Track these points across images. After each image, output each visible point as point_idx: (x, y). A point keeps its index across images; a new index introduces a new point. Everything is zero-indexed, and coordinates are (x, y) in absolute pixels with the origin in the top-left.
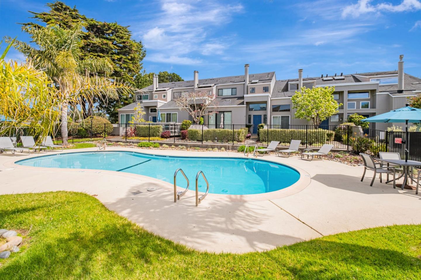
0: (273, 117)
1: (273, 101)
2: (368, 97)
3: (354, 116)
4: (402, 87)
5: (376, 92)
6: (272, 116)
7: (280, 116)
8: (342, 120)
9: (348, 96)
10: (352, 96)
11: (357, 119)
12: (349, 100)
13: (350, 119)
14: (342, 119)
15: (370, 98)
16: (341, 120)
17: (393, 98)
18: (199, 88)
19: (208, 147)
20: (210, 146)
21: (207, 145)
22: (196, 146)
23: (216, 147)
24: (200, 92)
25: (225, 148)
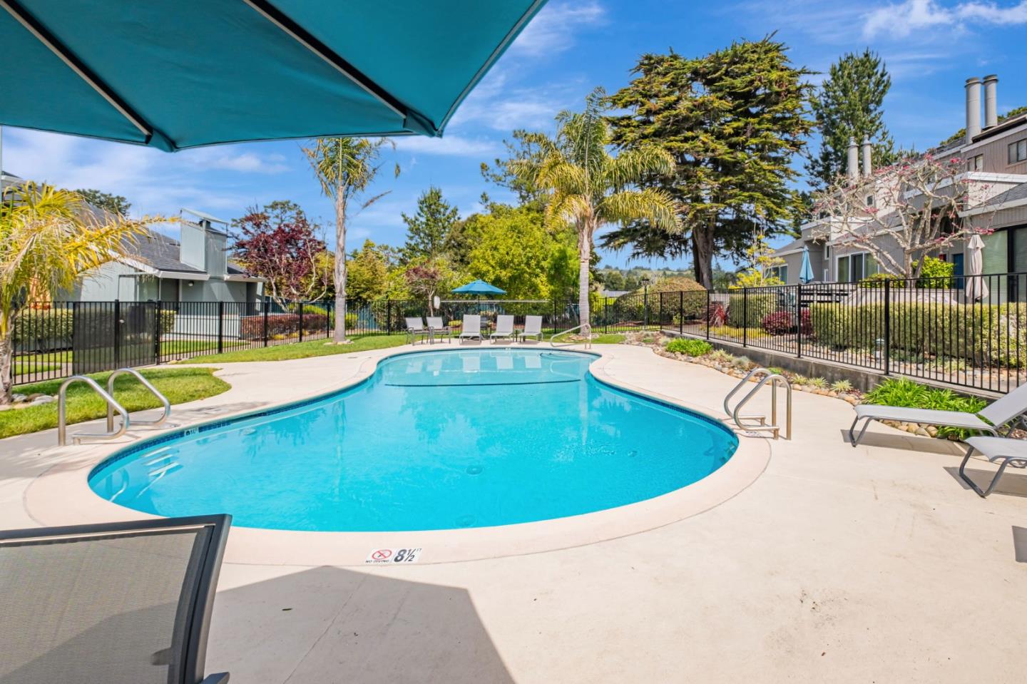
18: (976, 140)
19: (809, 372)
20: (814, 370)
21: (807, 363)
22: (782, 364)
23: (830, 374)
24: (981, 158)
25: (855, 384)
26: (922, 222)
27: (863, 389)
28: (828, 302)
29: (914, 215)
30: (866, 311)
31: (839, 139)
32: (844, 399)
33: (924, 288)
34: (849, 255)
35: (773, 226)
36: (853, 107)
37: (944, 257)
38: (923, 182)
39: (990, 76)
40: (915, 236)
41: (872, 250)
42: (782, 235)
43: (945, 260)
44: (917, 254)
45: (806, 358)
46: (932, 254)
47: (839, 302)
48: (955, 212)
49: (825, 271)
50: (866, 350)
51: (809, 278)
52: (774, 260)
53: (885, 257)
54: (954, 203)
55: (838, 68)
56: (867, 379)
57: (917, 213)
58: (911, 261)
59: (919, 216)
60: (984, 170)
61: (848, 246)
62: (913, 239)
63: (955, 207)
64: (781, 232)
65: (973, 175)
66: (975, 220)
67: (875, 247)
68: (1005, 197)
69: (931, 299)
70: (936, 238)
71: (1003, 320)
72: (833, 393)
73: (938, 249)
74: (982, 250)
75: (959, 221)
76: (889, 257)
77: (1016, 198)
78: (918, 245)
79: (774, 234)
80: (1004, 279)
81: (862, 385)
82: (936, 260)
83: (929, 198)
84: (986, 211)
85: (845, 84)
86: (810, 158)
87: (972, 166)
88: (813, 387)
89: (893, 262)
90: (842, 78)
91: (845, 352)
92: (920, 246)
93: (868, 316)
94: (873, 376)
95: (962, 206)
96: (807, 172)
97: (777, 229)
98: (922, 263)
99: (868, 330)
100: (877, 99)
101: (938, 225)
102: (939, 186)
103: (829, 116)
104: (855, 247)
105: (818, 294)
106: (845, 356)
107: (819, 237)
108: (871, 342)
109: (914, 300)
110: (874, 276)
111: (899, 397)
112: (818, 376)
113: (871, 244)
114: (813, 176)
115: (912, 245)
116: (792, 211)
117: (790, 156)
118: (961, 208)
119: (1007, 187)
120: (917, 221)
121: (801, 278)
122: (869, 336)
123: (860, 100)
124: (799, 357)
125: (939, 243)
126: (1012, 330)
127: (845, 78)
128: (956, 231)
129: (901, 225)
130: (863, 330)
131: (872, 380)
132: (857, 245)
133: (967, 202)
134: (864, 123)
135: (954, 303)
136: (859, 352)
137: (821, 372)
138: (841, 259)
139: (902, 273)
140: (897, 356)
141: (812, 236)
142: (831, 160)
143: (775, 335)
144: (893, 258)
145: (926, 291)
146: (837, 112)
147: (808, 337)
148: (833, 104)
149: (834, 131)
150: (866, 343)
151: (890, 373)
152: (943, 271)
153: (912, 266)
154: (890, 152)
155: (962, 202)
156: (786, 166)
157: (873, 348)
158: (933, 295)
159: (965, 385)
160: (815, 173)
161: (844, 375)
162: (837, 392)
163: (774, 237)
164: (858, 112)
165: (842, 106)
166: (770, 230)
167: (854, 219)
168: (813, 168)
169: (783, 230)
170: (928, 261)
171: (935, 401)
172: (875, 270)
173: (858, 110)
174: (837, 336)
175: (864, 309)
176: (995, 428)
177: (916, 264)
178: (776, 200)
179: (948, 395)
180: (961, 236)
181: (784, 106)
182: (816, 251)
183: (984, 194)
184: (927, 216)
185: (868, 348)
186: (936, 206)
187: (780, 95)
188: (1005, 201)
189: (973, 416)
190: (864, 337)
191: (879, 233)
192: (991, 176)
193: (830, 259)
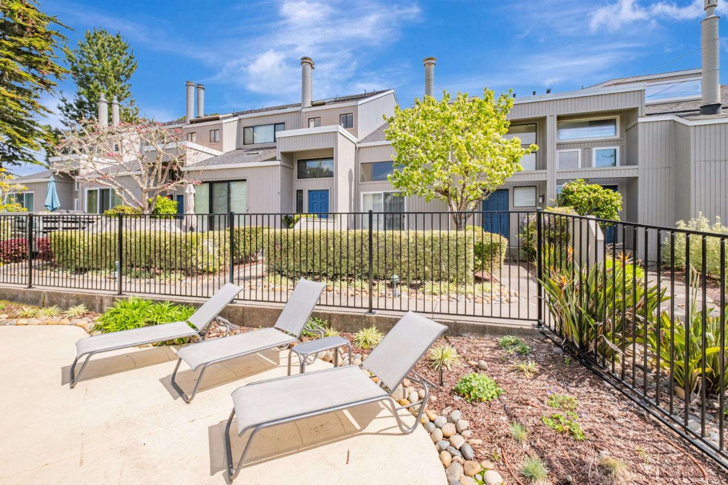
0: (364, 195)
1: (362, 151)
2: (613, 134)
3: (575, 188)
4: (715, 97)
5: (637, 117)
6: (362, 194)
7: (382, 192)
8: (543, 200)
9: (558, 133)
10: (569, 135)
11: (584, 197)
12: (560, 146)
13: (563, 196)
14: (544, 197)
15: (618, 137)
16: (541, 200)
17: (692, 130)
18: (192, 122)
19: (41, 301)
20: (46, 298)
21: (39, 293)
22: (8, 297)
23: (64, 301)
24: (194, 134)
25: (90, 306)
26: (155, 170)
27: (97, 310)
28: (71, 228)
29: (149, 164)
30: (106, 238)
31: (93, 93)
32: (76, 325)
33: (156, 218)
34: (98, 189)
35: (17, 153)
36: (106, 72)
37: (171, 197)
38: (155, 141)
39: (201, 85)
40: (150, 180)
41: (114, 187)
42: (29, 163)
43: (172, 199)
44: (151, 193)
45: (38, 287)
46: (163, 194)
47: (84, 228)
48: (177, 167)
49: (76, 200)
50: (106, 271)
51: (54, 207)
52: (13, 186)
53: (127, 193)
54: (177, 160)
55: (92, 35)
56: (102, 301)
57: (151, 163)
58: (147, 197)
59: (152, 165)
60: (197, 142)
61: (92, 181)
62: (149, 182)
63: (178, 163)
64: (27, 160)
65: (189, 144)
66: (190, 174)
67: (118, 184)
68: (207, 162)
69: (162, 226)
70: (165, 183)
71: (205, 243)
72: (66, 321)
73: (166, 191)
74: (194, 194)
75: (180, 173)
76: (129, 193)
77: (214, 164)
78: (152, 187)
79: (18, 162)
80: (206, 217)
81: (97, 307)
82: (166, 198)
83: (160, 153)
84: (197, 169)
85: (98, 51)
86: (64, 100)
87: (190, 139)
88: (44, 317)
89: (133, 197)
90: (97, 45)
91: (86, 275)
92: (154, 188)
93: (107, 242)
94: (107, 298)
95: (183, 163)
96: (61, 112)
97: (23, 157)
98: (155, 200)
99: (108, 254)
100: (127, 74)
101: (166, 174)
102: (168, 147)
103: (83, 71)
104: (99, 183)
105: (64, 222)
106: (86, 278)
107: (63, 170)
108: (110, 264)
109: (148, 228)
110: (119, 207)
111: (127, 317)
112: (51, 304)
113: (115, 182)
114: (67, 118)
115: (148, 186)
116: (42, 144)
117: (39, 92)
118: (182, 164)
119: (209, 157)
120: (152, 169)
121: (46, 206)
122: (108, 259)
123: (113, 69)
124: (30, 287)
125: (167, 187)
126: (211, 249)
127: (99, 46)
128: (179, 180)
129: (140, 170)
130: (103, 254)
131: (106, 301)
132: (101, 181)
133: (186, 161)
134: (115, 88)
135: (178, 230)
136: (99, 274)
137: (54, 299)
138: (90, 192)
139: (141, 207)
140: (133, 274)
141: (54, 168)
142: (86, 108)
143: (8, 263)
144: (134, 194)
145: (158, 220)
146: (92, 71)
147: (48, 262)
148: (87, 62)
149: (88, 85)
150: (106, 265)
151: (123, 293)
152: (170, 206)
153: (148, 201)
154: (136, 116)
155: (183, 160)
156: (33, 100)
157: (113, 269)
158: (163, 223)
159: (181, 295)
160: (69, 115)
161: (78, 301)
162: (70, 318)
163: (20, 164)
164: (110, 78)
165: (96, 67)
166: (14, 157)
167: (100, 160)
168: (68, 110)
169: (31, 159)
170: (160, 199)
171: (158, 313)
172: (120, 203)
173: (111, 76)
174: (78, 260)
175: (104, 237)
176: (198, 332)
177: (151, 200)
178: (21, 129)
179: (166, 307)
180: (182, 183)
181: (30, 42)
182: (66, 183)
183: (196, 158)
184: (159, 167)
185: (107, 269)
186: (165, 160)
187: (26, 30)
188: (208, 164)
189: (184, 324)
190: (104, 260)
191: (120, 174)
192: (200, 147)
193: (80, 191)
